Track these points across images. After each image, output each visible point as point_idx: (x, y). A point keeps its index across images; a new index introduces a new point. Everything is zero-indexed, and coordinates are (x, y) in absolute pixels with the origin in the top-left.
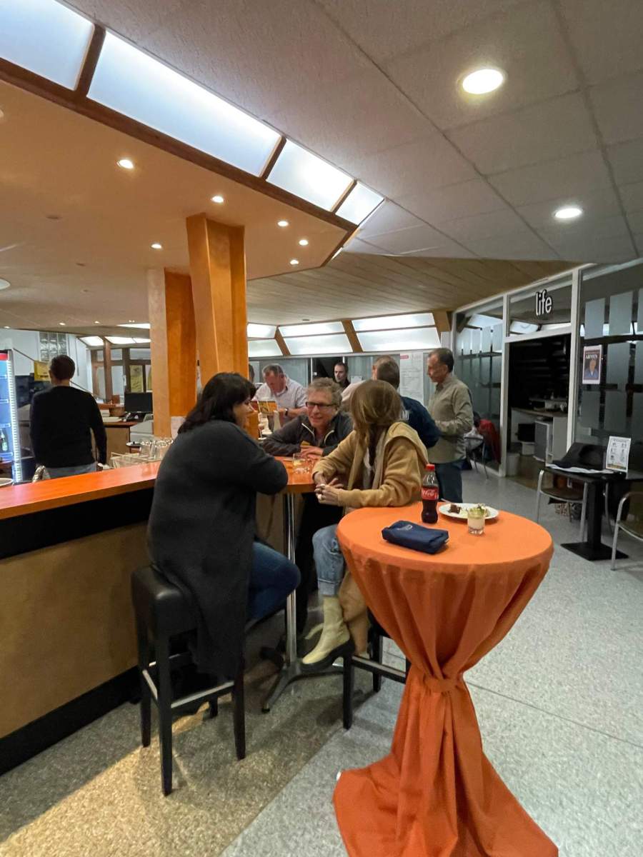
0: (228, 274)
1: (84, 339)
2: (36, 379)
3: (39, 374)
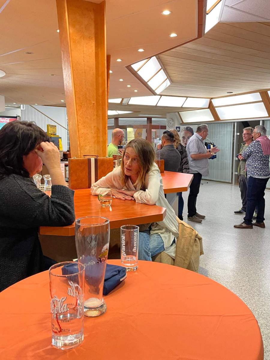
3: (49, 133)
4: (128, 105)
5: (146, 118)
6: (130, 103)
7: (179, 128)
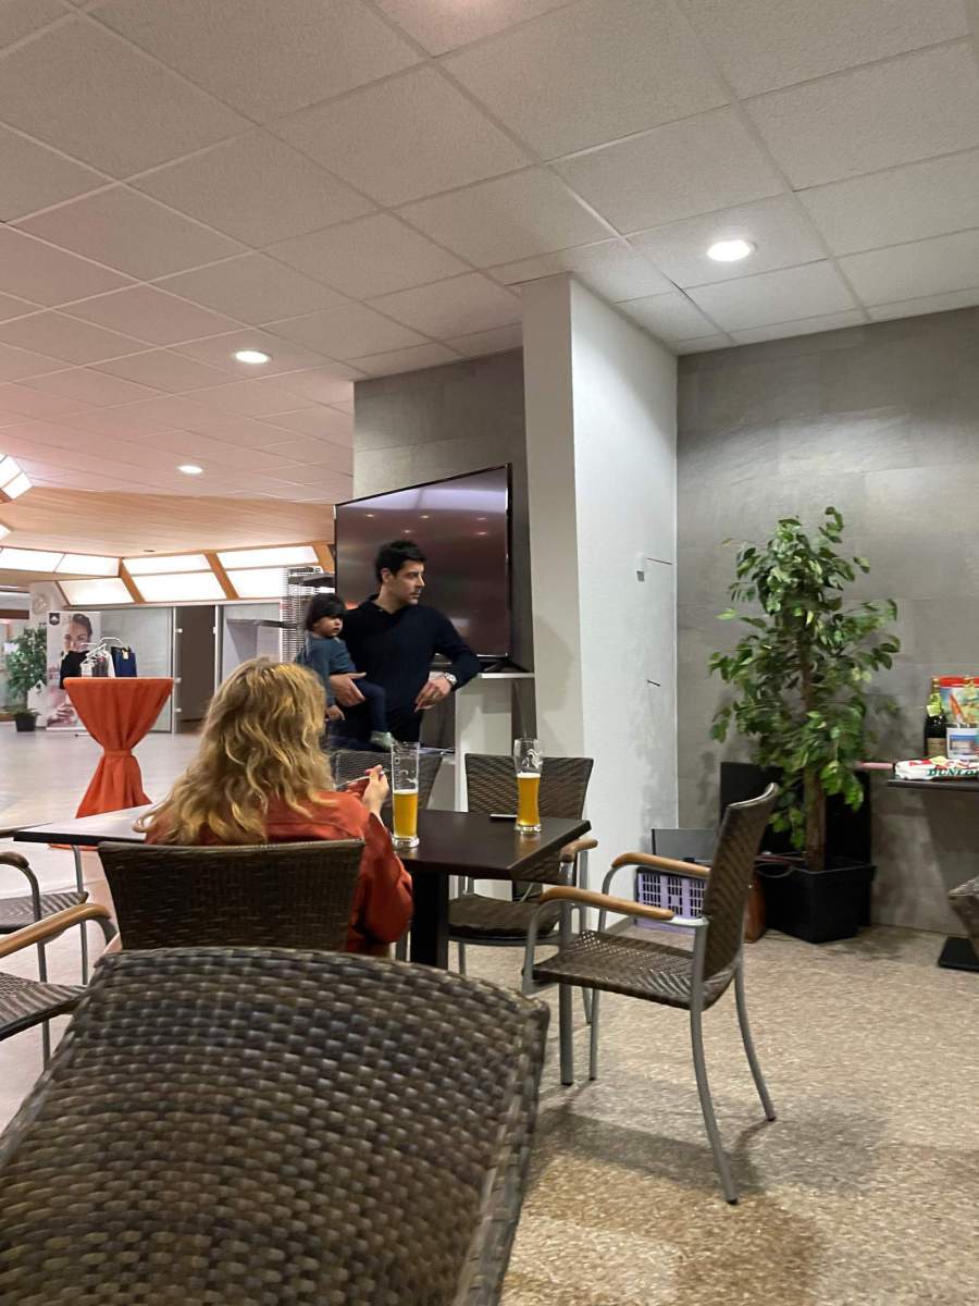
7: (57, 615)
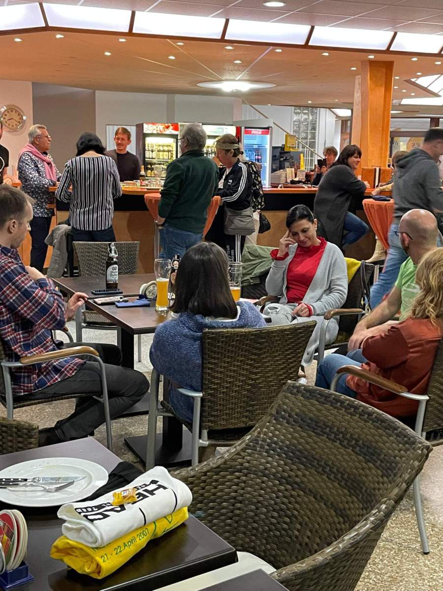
0: (383, 90)
1: (334, 110)
2: (286, 150)
3: (288, 145)
4: (400, 105)
5: (430, 119)
6: (402, 103)
